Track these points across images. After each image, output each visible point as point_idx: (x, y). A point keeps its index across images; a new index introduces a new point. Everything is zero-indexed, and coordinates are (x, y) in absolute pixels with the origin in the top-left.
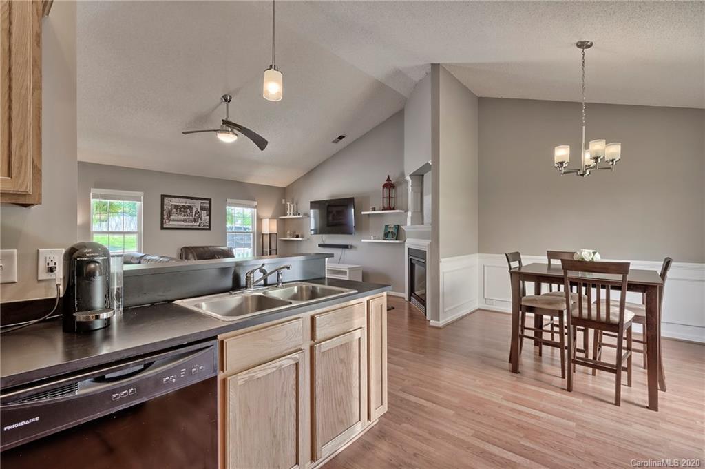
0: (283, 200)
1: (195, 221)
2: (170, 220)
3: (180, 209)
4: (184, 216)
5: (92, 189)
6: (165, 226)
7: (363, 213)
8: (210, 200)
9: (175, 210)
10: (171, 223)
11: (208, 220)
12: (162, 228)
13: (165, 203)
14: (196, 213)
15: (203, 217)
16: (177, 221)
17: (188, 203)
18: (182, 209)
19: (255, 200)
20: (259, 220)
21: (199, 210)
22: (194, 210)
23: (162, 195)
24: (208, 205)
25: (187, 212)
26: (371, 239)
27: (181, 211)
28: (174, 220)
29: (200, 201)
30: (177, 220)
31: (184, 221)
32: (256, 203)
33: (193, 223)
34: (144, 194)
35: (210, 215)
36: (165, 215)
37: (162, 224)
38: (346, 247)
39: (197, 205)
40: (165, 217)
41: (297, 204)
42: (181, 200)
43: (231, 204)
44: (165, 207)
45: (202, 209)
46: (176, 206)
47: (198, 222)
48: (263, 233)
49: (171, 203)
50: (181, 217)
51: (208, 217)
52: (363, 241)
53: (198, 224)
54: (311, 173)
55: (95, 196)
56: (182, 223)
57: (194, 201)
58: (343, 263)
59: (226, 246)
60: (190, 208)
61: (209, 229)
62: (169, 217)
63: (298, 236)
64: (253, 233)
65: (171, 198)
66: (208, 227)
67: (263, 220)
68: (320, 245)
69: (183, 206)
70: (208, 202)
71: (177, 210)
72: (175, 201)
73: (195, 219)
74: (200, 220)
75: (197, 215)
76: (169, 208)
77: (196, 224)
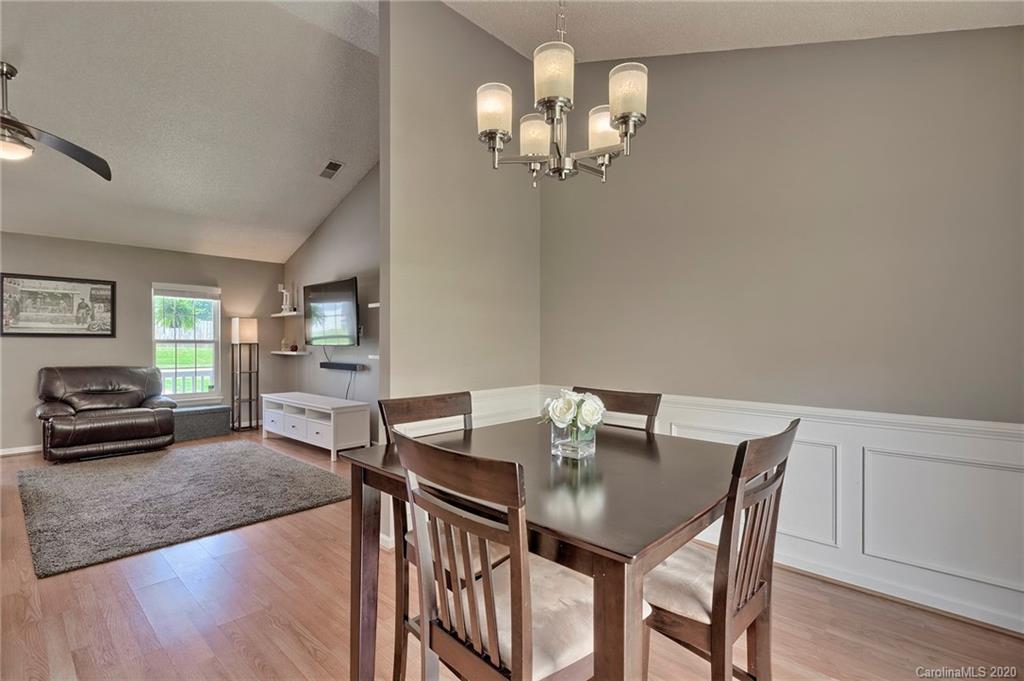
1: (79, 321)
2: (18, 320)
3: (42, 298)
4: (53, 311)
6: (5, 331)
7: (370, 306)
8: (113, 284)
9: (29, 301)
10: (21, 324)
11: (108, 320)
14: (80, 308)
15: (97, 315)
17: (61, 288)
18: (48, 300)
19: (216, 285)
20: (226, 320)
21: (87, 301)
22: (76, 302)
24: (108, 293)
25: (58, 304)
27: (44, 303)
28: (28, 320)
29: (88, 286)
30: (36, 319)
31: (53, 321)
32: (218, 291)
35: (113, 310)
36: (5, 310)
39: (82, 292)
40: (8, 313)
42: (37, 282)
43: (162, 292)
44: (7, 295)
45: (94, 299)
46: (33, 294)
47: (84, 322)
48: (233, 342)
49: (20, 288)
50: (47, 314)
51: (109, 314)
52: (370, 357)
53: (86, 326)
56: (47, 325)
57: (76, 285)
58: (353, 399)
60: (65, 296)
61: (113, 335)
62: (15, 315)
63: (295, 349)
64: (215, 342)
65: (20, 280)
66: (109, 333)
67: (233, 319)
68: (323, 365)
69: (52, 293)
70: (110, 287)
71: (34, 300)
72: (29, 285)
73: (77, 317)
74: (89, 319)
75: (82, 311)
76: (18, 297)
77: (80, 326)
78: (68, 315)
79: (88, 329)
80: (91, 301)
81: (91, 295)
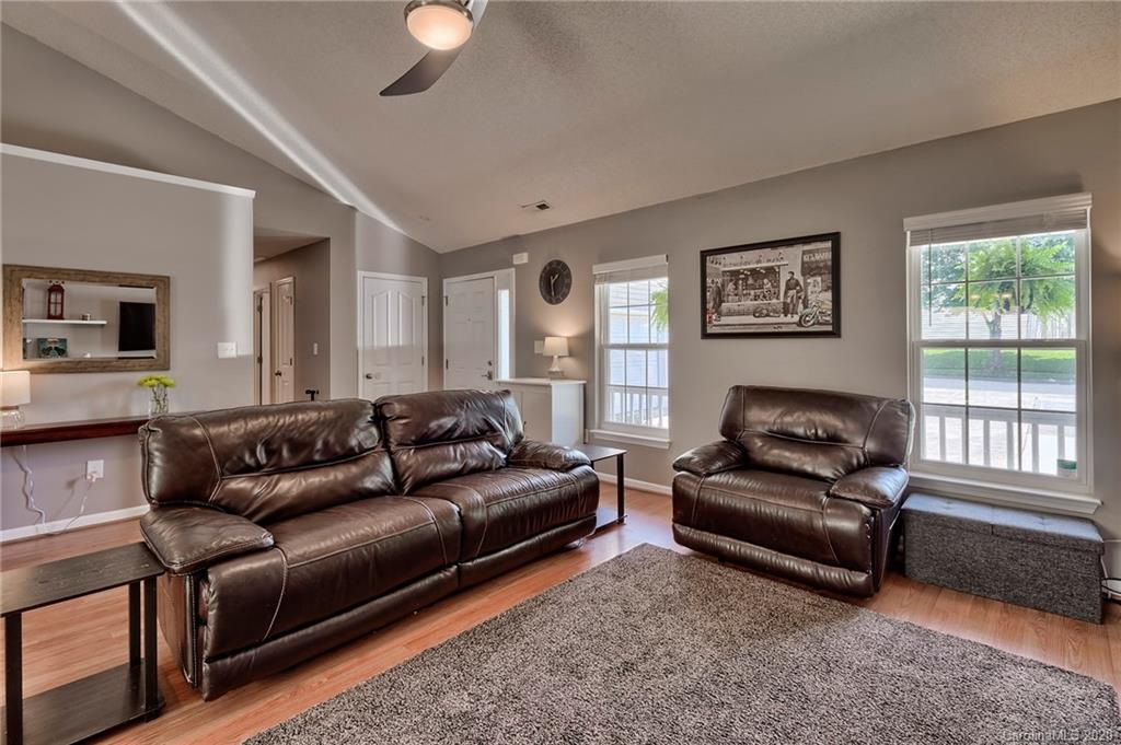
1: (787, 310)
2: (720, 315)
3: (744, 280)
4: (756, 298)
5: (594, 268)
6: (710, 331)
8: (835, 238)
9: (731, 286)
10: (725, 320)
11: (829, 305)
12: (706, 335)
13: (709, 271)
14: (788, 288)
15: (812, 298)
16: (739, 313)
17: (762, 260)
18: (750, 281)
21: (798, 276)
22: (784, 278)
23: (702, 252)
24: (828, 256)
25: (761, 287)
27: (747, 287)
28: (730, 313)
29: (798, 250)
30: (738, 311)
31: (756, 313)
33: (782, 319)
34: (668, 258)
35: (836, 288)
36: (710, 301)
37: (704, 324)
39: (790, 262)
40: (710, 305)
42: (748, 254)
44: (709, 280)
45: (809, 270)
46: (735, 274)
47: (794, 312)
49: (722, 268)
50: (749, 303)
51: (829, 295)
53: (796, 318)
55: (603, 278)
56: (751, 319)
57: (781, 250)
60: (771, 272)
61: (835, 333)
62: (718, 307)
65: (722, 256)
66: (830, 328)
69: (755, 270)
70: (829, 244)
71: (736, 284)
72: (731, 262)
73: (784, 303)
74: (801, 306)
75: (791, 293)
76: (720, 280)
77: (789, 319)
78: (774, 301)
79: (799, 324)
80: (803, 274)
81: (803, 263)
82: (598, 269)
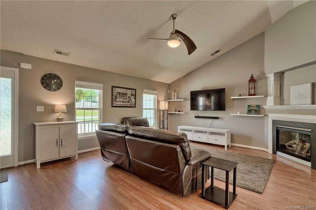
0: (169, 91)
1: (128, 102)
2: (116, 102)
3: (121, 95)
4: (123, 99)
5: (76, 82)
6: (113, 105)
7: (231, 98)
8: (135, 90)
9: (118, 95)
11: (134, 102)
13: (114, 91)
14: (129, 98)
15: (132, 100)
16: (120, 102)
17: (125, 91)
18: (122, 95)
19: (156, 91)
20: (158, 102)
21: (130, 96)
22: (128, 96)
23: (112, 86)
24: (134, 93)
25: (124, 97)
26: (237, 114)
27: (122, 96)
28: (118, 102)
29: (131, 91)
30: (119, 101)
31: (123, 102)
32: (157, 92)
33: (128, 104)
34: (103, 85)
35: (135, 99)
36: (113, 99)
37: (112, 104)
38: (217, 118)
39: (129, 92)
40: (114, 99)
41: (178, 93)
42: (122, 89)
43: (146, 93)
44: (114, 93)
45: (132, 95)
46: (119, 93)
47: (130, 103)
48: (160, 109)
49: (116, 91)
50: (122, 100)
51: (134, 100)
52: (231, 115)
53: (130, 104)
54: (189, 75)
55: (78, 86)
56: (122, 103)
57: (128, 90)
58: (212, 128)
59: (143, 117)
60: (126, 94)
61: (135, 107)
62: (115, 100)
63: (179, 111)
64: (155, 109)
65: (118, 88)
66: (134, 106)
67: (160, 102)
68: (196, 117)
69: (123, 93)
70: (135, 91)
71: (119, 95)
72: (119, 90)
73: (128, 101)
74: (130, 102)
75: (129, 99)
76: (116, 94)
77: (129, 104)
78: (126, 100)
79: (130, 105)
80: (131, 95)
81: (131, 93)
82: (77, 82)
